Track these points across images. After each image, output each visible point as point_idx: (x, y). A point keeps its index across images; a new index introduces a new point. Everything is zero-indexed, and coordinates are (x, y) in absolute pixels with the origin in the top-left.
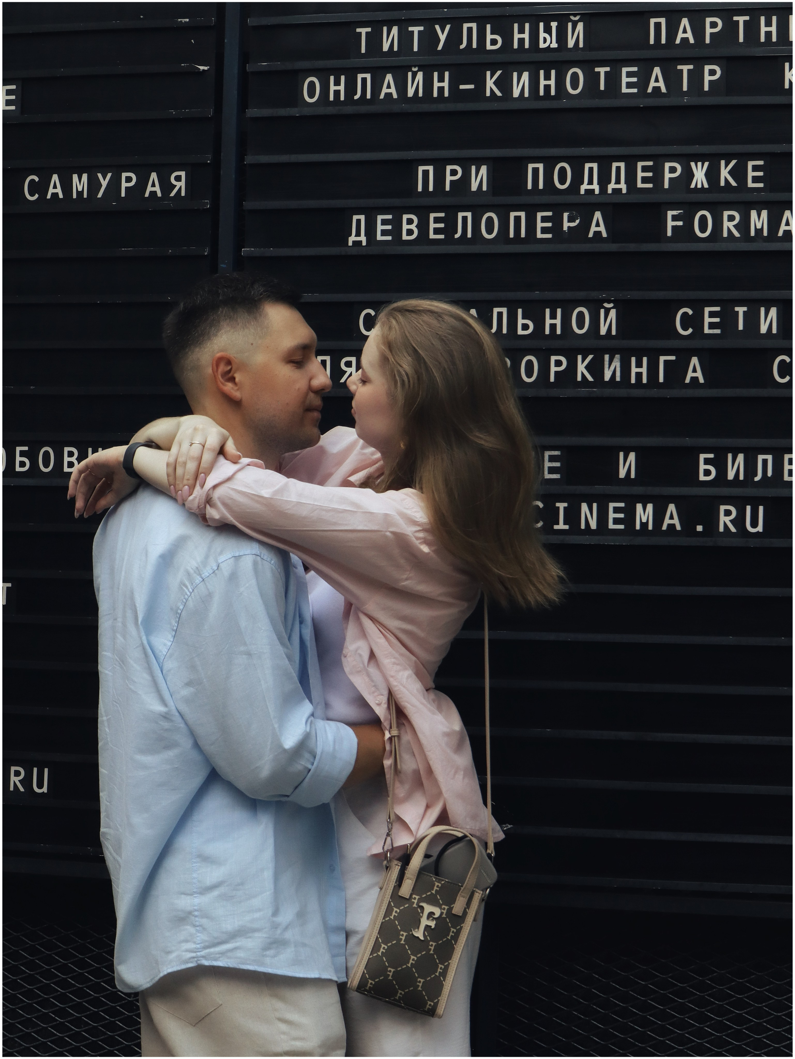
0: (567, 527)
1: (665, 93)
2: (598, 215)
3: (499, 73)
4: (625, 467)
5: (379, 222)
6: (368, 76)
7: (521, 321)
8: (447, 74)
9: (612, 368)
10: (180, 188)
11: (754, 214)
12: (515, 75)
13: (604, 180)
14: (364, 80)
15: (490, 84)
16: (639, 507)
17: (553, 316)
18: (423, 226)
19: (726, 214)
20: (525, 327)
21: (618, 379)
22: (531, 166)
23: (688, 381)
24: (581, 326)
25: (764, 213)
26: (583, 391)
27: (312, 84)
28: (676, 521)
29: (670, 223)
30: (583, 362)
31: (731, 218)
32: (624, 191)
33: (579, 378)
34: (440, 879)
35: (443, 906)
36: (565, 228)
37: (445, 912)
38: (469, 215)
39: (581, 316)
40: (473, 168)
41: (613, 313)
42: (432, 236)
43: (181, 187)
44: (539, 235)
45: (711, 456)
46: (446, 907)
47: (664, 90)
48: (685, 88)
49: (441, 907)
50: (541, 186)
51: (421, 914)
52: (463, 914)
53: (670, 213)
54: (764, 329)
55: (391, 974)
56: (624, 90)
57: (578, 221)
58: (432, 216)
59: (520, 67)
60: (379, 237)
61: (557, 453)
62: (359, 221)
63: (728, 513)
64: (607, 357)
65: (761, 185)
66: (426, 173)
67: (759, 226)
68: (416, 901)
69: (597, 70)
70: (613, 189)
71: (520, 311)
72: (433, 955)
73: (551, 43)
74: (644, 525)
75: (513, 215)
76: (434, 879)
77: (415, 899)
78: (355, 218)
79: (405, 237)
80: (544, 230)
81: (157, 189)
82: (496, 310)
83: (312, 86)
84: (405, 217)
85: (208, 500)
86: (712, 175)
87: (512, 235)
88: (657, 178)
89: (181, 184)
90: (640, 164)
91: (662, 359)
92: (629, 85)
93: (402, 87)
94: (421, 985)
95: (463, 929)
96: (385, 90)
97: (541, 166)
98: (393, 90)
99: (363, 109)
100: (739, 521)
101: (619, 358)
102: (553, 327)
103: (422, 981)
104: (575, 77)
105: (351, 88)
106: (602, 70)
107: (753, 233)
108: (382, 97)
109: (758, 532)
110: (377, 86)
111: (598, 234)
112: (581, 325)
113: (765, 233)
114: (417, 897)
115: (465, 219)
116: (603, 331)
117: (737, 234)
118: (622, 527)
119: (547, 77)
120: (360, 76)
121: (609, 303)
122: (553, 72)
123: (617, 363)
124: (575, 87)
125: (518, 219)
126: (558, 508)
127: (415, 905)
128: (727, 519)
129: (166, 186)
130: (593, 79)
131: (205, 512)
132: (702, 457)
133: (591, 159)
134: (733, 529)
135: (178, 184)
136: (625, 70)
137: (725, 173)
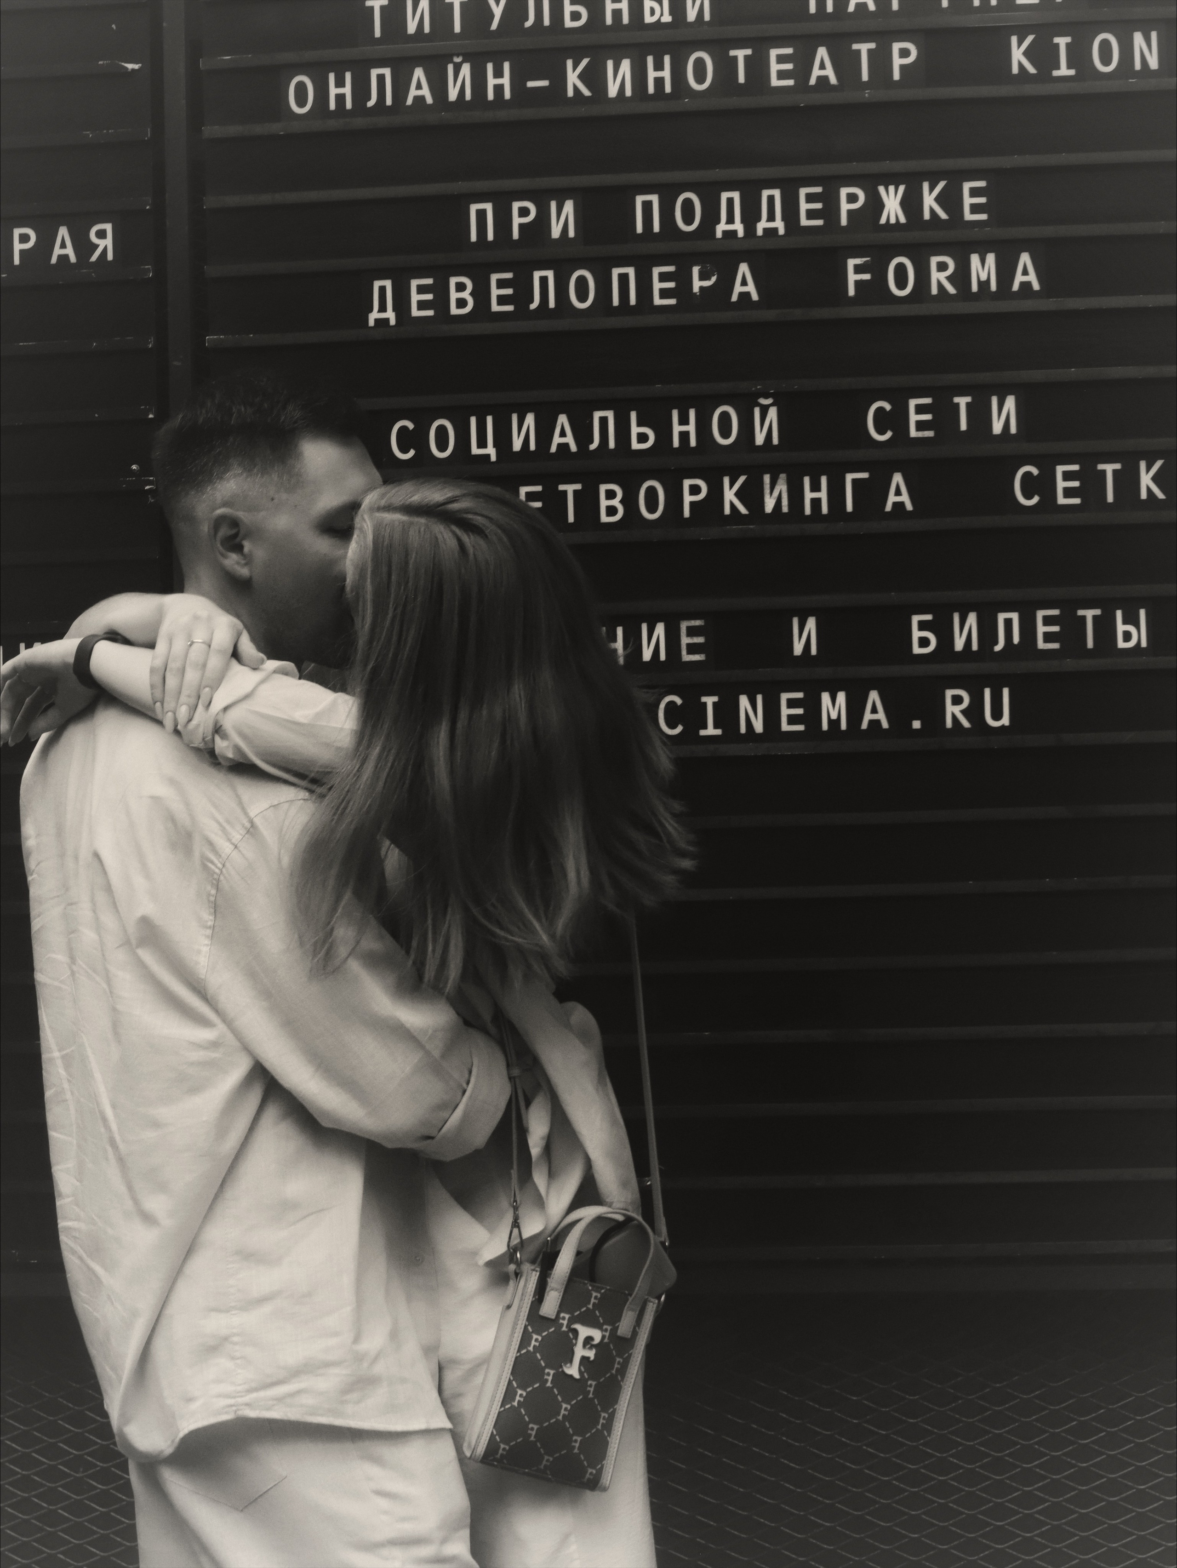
0: (718, 732)
1: (836, 86)
2: (744, 268)
3: (585, 61)
4: (802, 640)
5: (414, 289)
6: (387, 72)
7: (635, 430)
8: (507, 66)
9: (776, 493)
10: (105, 249)
11: (975, 259)
12: (610, 64)
13: (751, 216)
14: (381, 79)
15: (573, 78)
16: (826, 697)
17: (684, 421)
18: (481, 294)
19: (934, 260)
20: (642, 438)
21: (785, 509)
22: (640, 199)
23: (889, 508)
24: (725, 433)
25: (991, 258)
26: (734, 529)
27: (301, 87)
28: (881, 716)
29: (852, 277)
30: (731, 486)
31: (942, 267)
32: (781, 231)
33: (727, 511)
34: (598, 1287)
35: (605, 1327)
36: (696, 289)
37: (607, 1334)
38: (550, 274)
39: (725, 419)
40: (553, 205)
41: (773, 413)
42: (495, 307)
43: (106, 247)
44: (657, 301)
45: (928, 617)
46: (609, 1328)
47: (833, 80)
48: (865, 77)
49: (602, 1328)
50: (656, 228)
51: (574, 1341)
52: (632, 1335)
53: (851, 263)
54: (997, 427)
55: (534, 1433)
56: (775, 82)
57: (714, 279)
58: (494, 278)
59: (617, 52)
60: (415, 312)
61: (698, 623)
62: (382, 290)
63: (957, 700)
64: (767, 479)
65: (983, 217)
66: (481, 214)
67: (984, 277)
68: (565, 1322)
69: (732, 53)
70: (765, 230)
71: (633, 415)
72: (592, 1399)
73: (662, 15)
74: (834, 724)
75: (616, 272)
76: (590, 1288)
77: (564, 1318)
78: (377, 284)
79: (454, 311)
80: (664, 294)
81: (69, 251)
82: (597, 415)
83: (301, 89)
84: (453, 281)
85: (216, 729)
86: (911, 203)
87: (616, 302)
88: (830, 211)
89: (107, 243)
90: (803, 192)
91: (849, 477)
92: (782, 75)
93: (439, 86)
94: (577, 1445)
95: (632, 1356)
96: (413, 92)
97: (654, 199)
98: (426, 92)
99: (382, 121)
100: (974, 712)
101: (785, 478)
102: (684, 436)
103: (579, 1439)
104: (700, 65)
105: (361, 90)
106: (741, 54)
107: (975, 288)
108: (409, 102)
109: (1003, 726)
110: (401, 86)
111: (745, 296)
112: (725, 431)
113: (993, 287)
114: (567, 1316)
115: (544, 281)
116: (760, 439)
117: (951, 290)
118: (801, 728)
119: (659, 67)
120: (374, 73)
121: (766, 398)
122: (667, 59)
123: (782, 487)
124: (700, 79)
125: (624, 278)
126: (705, 704)
127: (564, 1329)
128: (957, 710)
129: (84, 247)
130: (726, 67)
131: (214, 745)
132: (916, 619)
133: (730, 186)
134: (966, 724)
135: (102, 243)
136: (774, 53)
137: (929, 200)
